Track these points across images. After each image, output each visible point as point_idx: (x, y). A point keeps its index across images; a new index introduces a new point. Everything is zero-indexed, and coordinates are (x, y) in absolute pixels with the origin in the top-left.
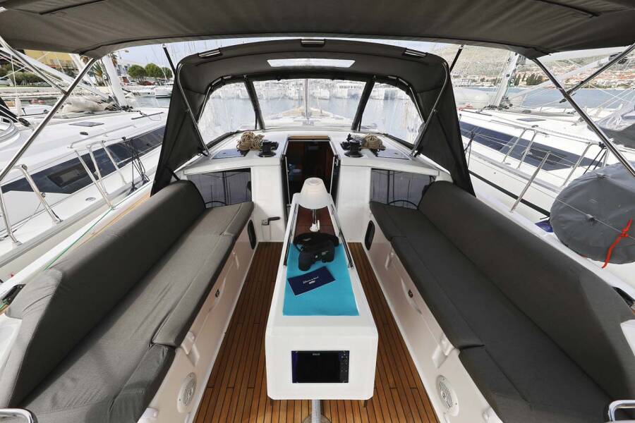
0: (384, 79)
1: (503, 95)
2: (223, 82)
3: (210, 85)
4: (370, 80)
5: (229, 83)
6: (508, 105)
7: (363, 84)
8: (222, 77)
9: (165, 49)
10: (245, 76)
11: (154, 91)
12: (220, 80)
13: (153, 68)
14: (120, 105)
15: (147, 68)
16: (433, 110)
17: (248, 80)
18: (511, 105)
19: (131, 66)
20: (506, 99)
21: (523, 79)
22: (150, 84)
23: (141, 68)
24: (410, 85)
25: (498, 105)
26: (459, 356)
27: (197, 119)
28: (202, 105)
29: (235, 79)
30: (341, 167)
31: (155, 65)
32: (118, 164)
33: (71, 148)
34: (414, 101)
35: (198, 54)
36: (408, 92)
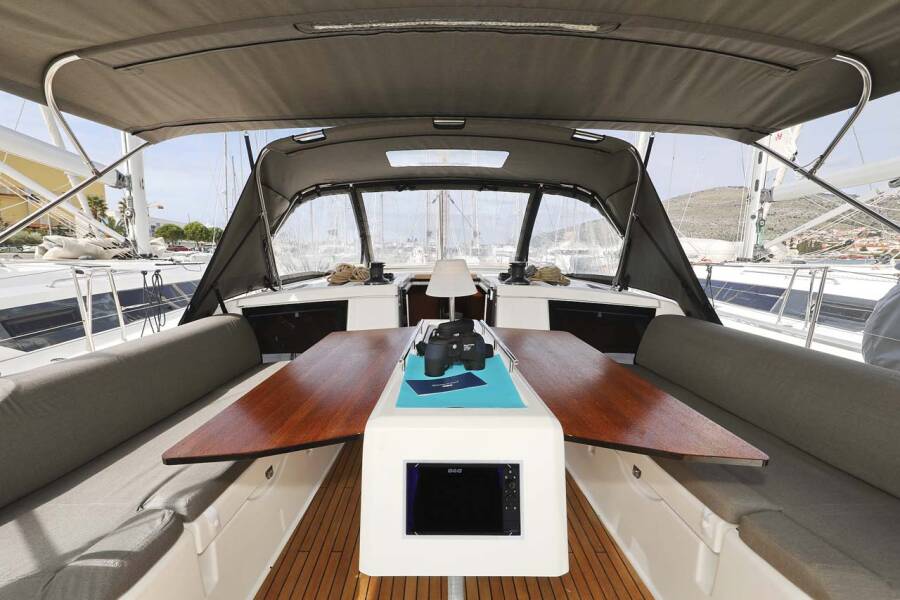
0: (555, 189)
1: (753, 242)
2: (317, 191)
3: (299, 193)
4: (536, 190)
5: (327, 194)
6: (766, 256)
7: (525, 197)
8: (317, 185)
9: (247, 138)
10: (351, 185)
11: (190, 258)
12: (314, 188)
13: (197, 228)
14: (139, 253)
15: (187, 229)
16: (632, 214)
17: (355, 190)
18: (771, 256)
19: (162, 225)
20: (759, 248)
21: (791, 245)
22: (186, 250)
23: (178, 228)
24: (594, 193)
25: (751, 256)
26: (740, 536)
27: (273, 232)
28: (284, 214)
29: (336, 188)
30: (499, 299)
31: (199, 225)
32: (124, 309)
33: (52, 287)
34: (604, 214)
35: (293, 136)
36: (594, 204)
